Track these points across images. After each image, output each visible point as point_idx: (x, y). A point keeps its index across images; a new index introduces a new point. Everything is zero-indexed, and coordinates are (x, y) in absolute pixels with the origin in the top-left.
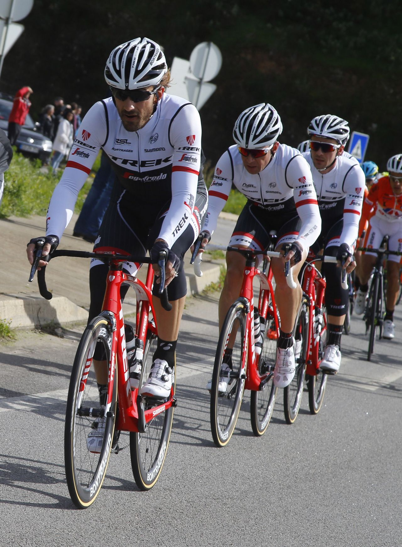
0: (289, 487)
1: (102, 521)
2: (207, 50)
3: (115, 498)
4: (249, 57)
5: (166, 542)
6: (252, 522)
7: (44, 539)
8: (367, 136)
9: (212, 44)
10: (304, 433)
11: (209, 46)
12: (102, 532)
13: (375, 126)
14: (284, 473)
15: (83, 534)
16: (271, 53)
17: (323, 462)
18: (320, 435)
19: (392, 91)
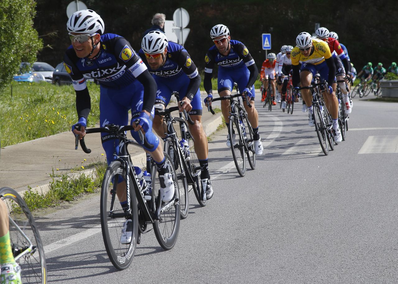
0: (296, 212)
1: (212, 253)
2: (180, 12)
3: (214, 240)
4: (201, 11)
5: (248, 255)
6: (285, 234)
7: (188, 269)
8: (270, 34)
9: (182, 8)
10: (292, 184)
11: (181, 10)
12: (215, 258)
13: (272, 28)
14: (290, 206)
15: (206, 262)
16: (211, 6)
17: (307, 195)
18: (300, 183)
19: (275, 9)
